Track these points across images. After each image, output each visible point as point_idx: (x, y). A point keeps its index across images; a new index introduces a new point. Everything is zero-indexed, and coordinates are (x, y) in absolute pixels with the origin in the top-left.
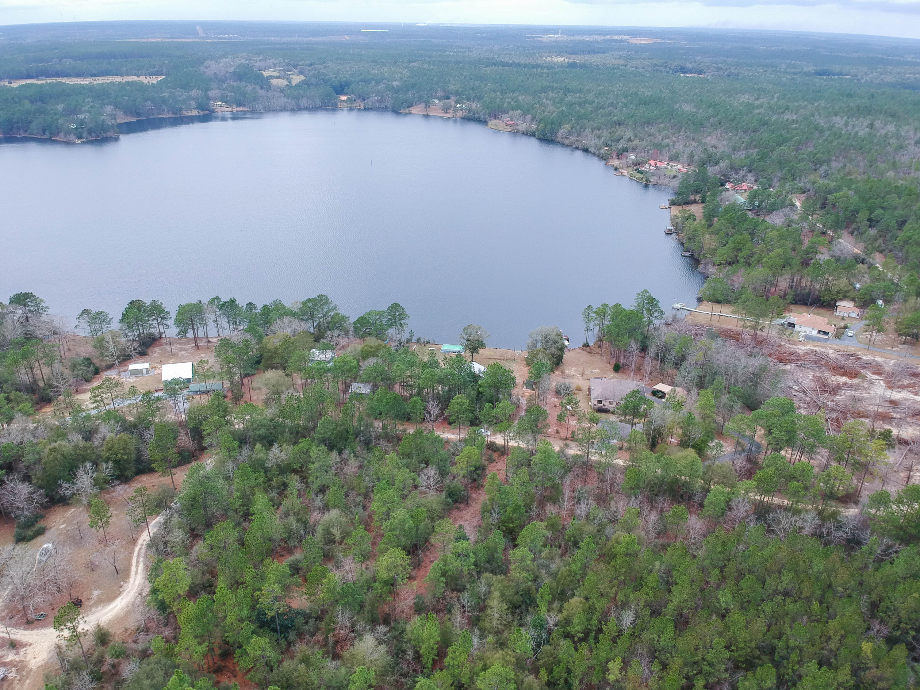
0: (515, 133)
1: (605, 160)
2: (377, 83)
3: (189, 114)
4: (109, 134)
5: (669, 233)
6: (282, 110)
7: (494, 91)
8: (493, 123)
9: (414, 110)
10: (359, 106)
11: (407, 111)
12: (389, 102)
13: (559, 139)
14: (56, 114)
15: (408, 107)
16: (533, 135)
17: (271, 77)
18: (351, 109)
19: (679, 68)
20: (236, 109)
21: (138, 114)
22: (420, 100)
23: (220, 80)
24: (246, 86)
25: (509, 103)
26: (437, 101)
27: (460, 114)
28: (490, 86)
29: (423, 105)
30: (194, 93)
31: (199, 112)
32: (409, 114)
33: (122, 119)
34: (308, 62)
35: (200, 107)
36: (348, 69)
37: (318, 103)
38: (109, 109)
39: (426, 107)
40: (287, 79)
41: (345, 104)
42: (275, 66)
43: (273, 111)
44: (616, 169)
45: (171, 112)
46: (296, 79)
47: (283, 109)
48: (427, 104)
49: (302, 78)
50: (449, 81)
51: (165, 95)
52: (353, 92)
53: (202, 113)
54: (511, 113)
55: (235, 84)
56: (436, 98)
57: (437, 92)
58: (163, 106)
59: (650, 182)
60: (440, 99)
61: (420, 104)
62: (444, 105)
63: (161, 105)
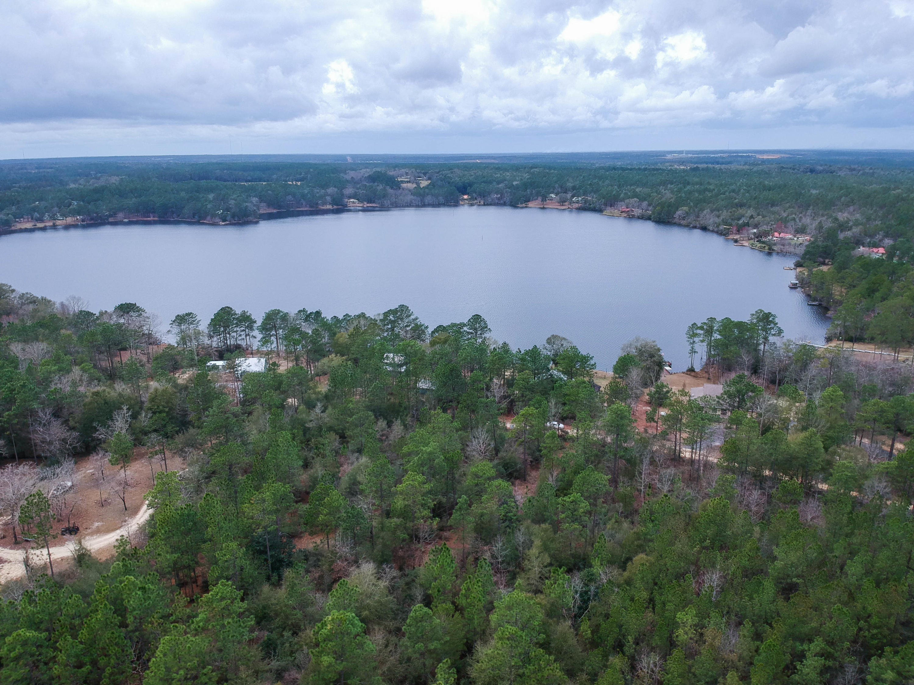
0: (631, 217)
1: (724, 235)
2: (499, 183)
3: (324, 208)
4: (250, 218)
5: (794, 287)
6: (408, 206)
7: (612, 186)
8: (608, 211)
9: (530, 204)
10: (479, 202)
11: (524, 205)
12: (507, 198)
13: (676, 220)
14: (206, 201)
15: (526, 202)
16: (649, 218)
17: (402, 182)
18: (472, 205)
19: (808, 170)
20: (366, 205)
21: (280, 207)
22: (538, 194)
23: (354, 181)
24: (377, 185)
25: (626, 194)
26: (553, 196)
27: (577, 205)
28: (607, 182)
29: (540, 199)
30: (331, 191)
31: (332, 206)
32: (526, 207)
33: (264, 210)
34: (438, 170)
35: (334, 202)
36: (472, 174)
37: (442, 200)
38: (255, 200)
39: (542, 201)
40: (416, 183)
41: (466, 201)
42: (407, 174)
43: (400, 207)
44: (736, 241)
45: (308, 205)
46: (424, 183)
47: (409, 205)
48: (545, 198)
49: (429, 182)
50: (568, 180)
51: (306, 191)
52: (475, 192)
53: (335, 207)
54: (627, 201)
55: (367, 184)
56: (552, 193)
57: (554, 188)
58: (302, 201)
59: (773, 250)
60: (557, 194)
61: (537, 199)
62: (560, 199)
63: (300, 200)
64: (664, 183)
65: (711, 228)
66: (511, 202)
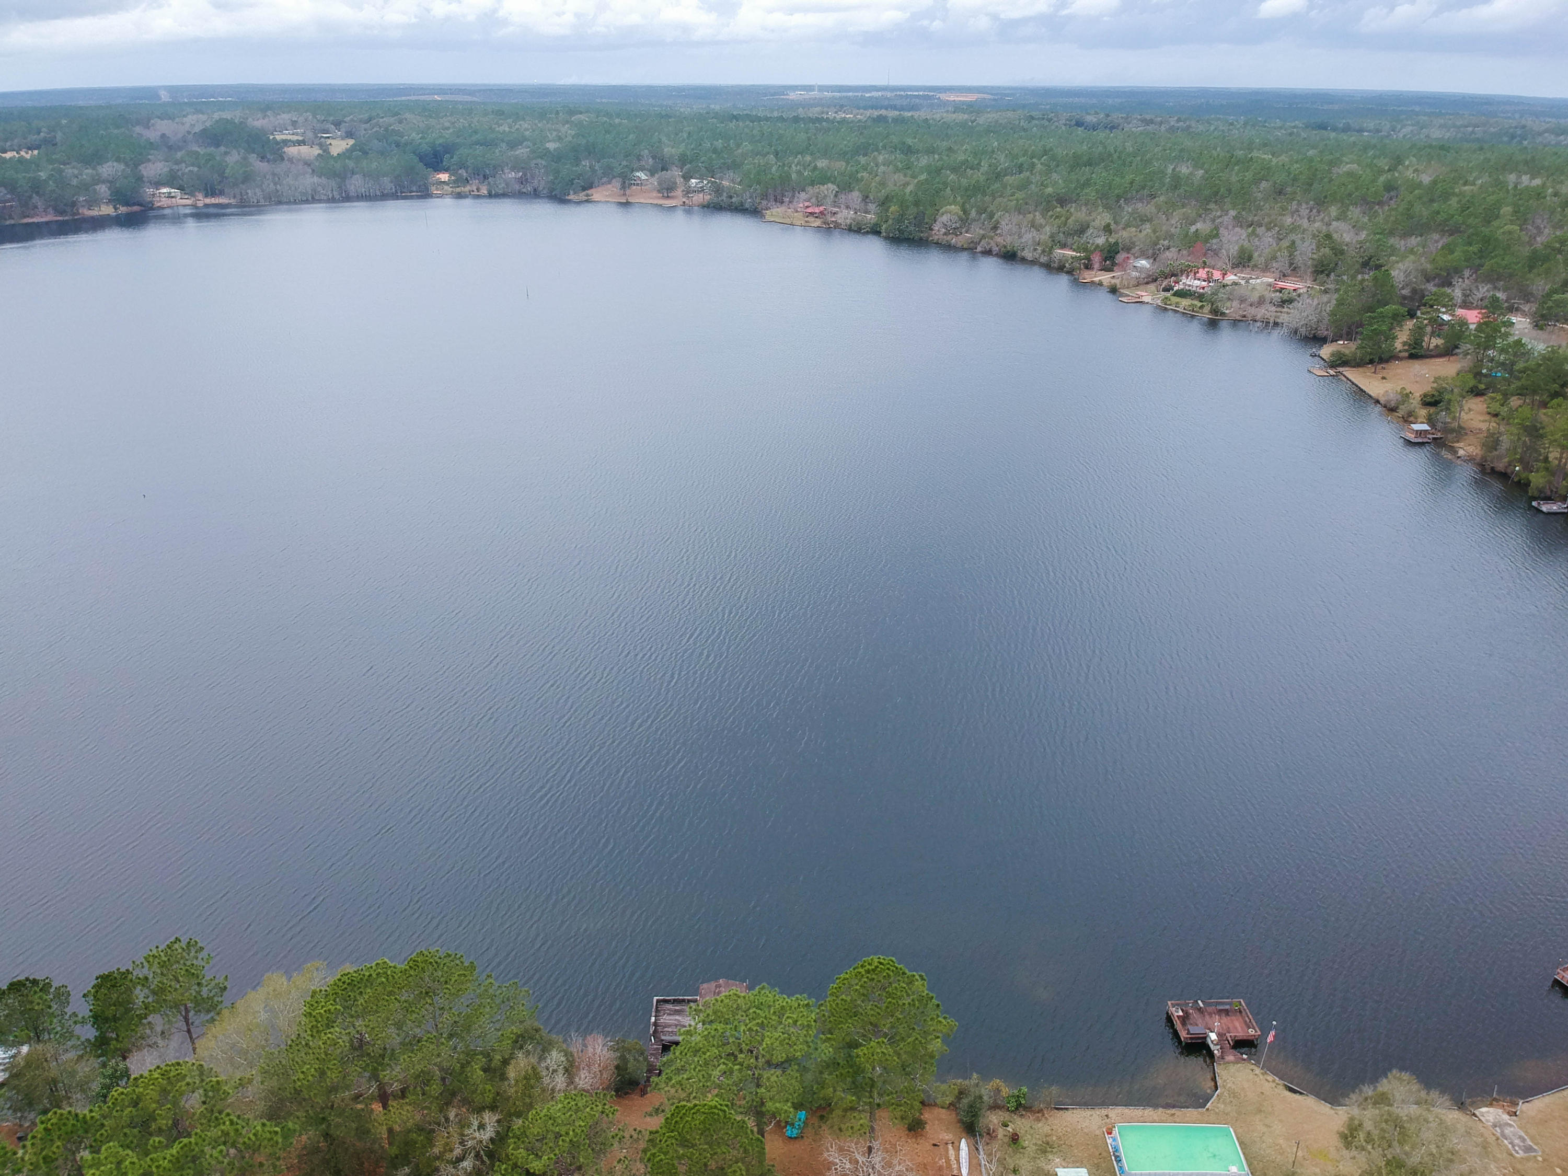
0: (829, 228)
1: (1070, 273)
2: (513, 145)
3: (95, 212)
6: (307, 202)
8: (776, 212)
9: (596, 194)
10: (478, 190)
11: (582, 196)
12: (541, 181)
13: (939, 237)
15: (584, 189)
16: (874, 232)
17: (286, 142)
18: (459, 196)
20: (202, 200)
22: (609, 174)
23: (167, 145)
24: (226, 153)
25: (799, 173)
26: (643, 176)
27: (698, 198)
29: (617, 183)
30: (108, 169)
31: (116, 209)
32: (587, 201)
34: (366, 116)
35: (119, 197)
36: (447, 124)
37: (388, 184)
39: (623, 187)
40: (321, 145)
41: (446, 187)
42: (294, 124)
43: (288, 203)
44: (1113, 290)
45: (50, 210)
46: (339, 146)
47: (311, 199)
48: (627, 182)
49: (351, 142)
51: (43, 175)
52: (462, 165)
53: (123, 209)
54: (810, 191)
55: (201, 151)
56: (642, 169)
57: (639, 158)
58: (35, 198)
59: (1223, 314)
60: (652, 173)
61: (610, 182)
62: (659, 184)
63: (30, 197)
64: (864, 149)
65: (1028, 255)
66: (551, 190)
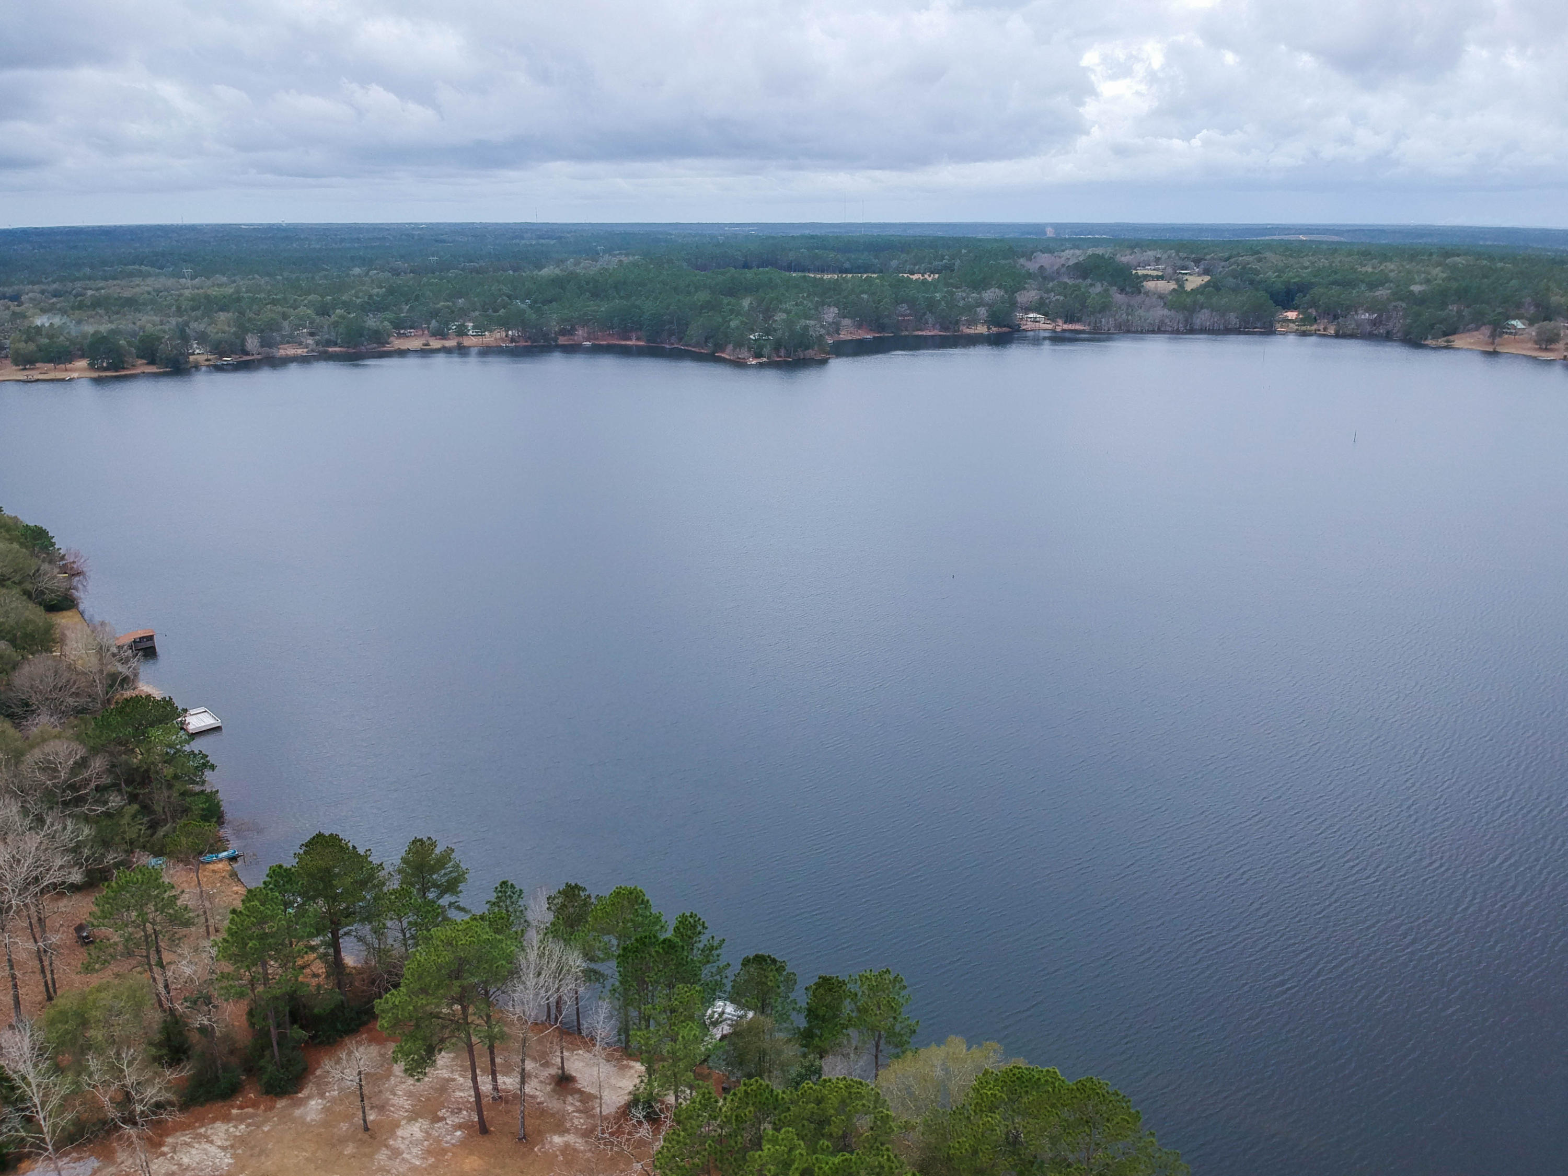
2: (1372, 286)
3: (971, 331)
4: (810, 353)
6: (1153, 332)
9: (1459, 341)
10: (1325, 329)
11: (1441, 342)
12: (1397, 324)
14: (732, 311)
15: (1445, 334)
17: (1146, 277)
18: (1304, 334)
20: (1061, 326)
21: (881, 328)
22: (1478, 320)
23: (1043, 275)
24: (1091, 285)
26: (1520, 324)
29: (1486, 330)
30: (990, 295)
31: (989, 328)
32: (1446, 348)
33: (850, 333)
34: (1227, 255)
35: (993, 320)
36: (1307, 264)
37: (1233, 319)
38: (831, 314)
39: (1493, 336)
40: (1177, 281)
41: (1291, 325)
42: (1158, 260)
43: (1136, 332)
45: (938, 326)
46: (1194, 282)
47: (1157, 329)
48: (1498, 329)
49: (1207, 278)
50: (1553, 288)
51: (938, 296)
52: (1314, 304)
53: (994, 330)
55: (1070, 282)
56: (1519, 317)
57: (1519, 305)
58: (928, 315)
60: (1531, 322)
61: (1477, 329)
62: (1538, 334)
63: (925, 314)
66: (1407, 334)
